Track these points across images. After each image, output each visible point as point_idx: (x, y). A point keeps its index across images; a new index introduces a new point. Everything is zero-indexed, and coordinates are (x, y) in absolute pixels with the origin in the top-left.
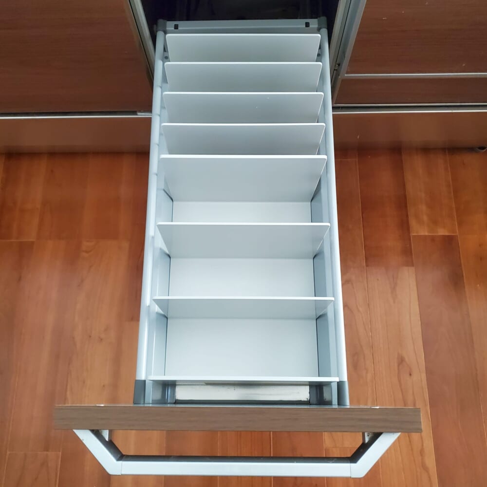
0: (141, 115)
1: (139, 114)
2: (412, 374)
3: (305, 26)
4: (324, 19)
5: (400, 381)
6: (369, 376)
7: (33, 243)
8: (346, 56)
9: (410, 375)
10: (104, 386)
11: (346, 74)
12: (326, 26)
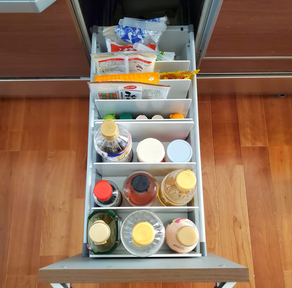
0: (82, 79)
1: (81, 78)
2: (241, 227)
3: (180, 30)
4: (192, 26)
5: (234, 232)
6: (217, 229)
7: (19, 152)
8: (205, 47)
9: (240, 228)
10: (62, 236)
11: (205, 57)
12: (193, 30)
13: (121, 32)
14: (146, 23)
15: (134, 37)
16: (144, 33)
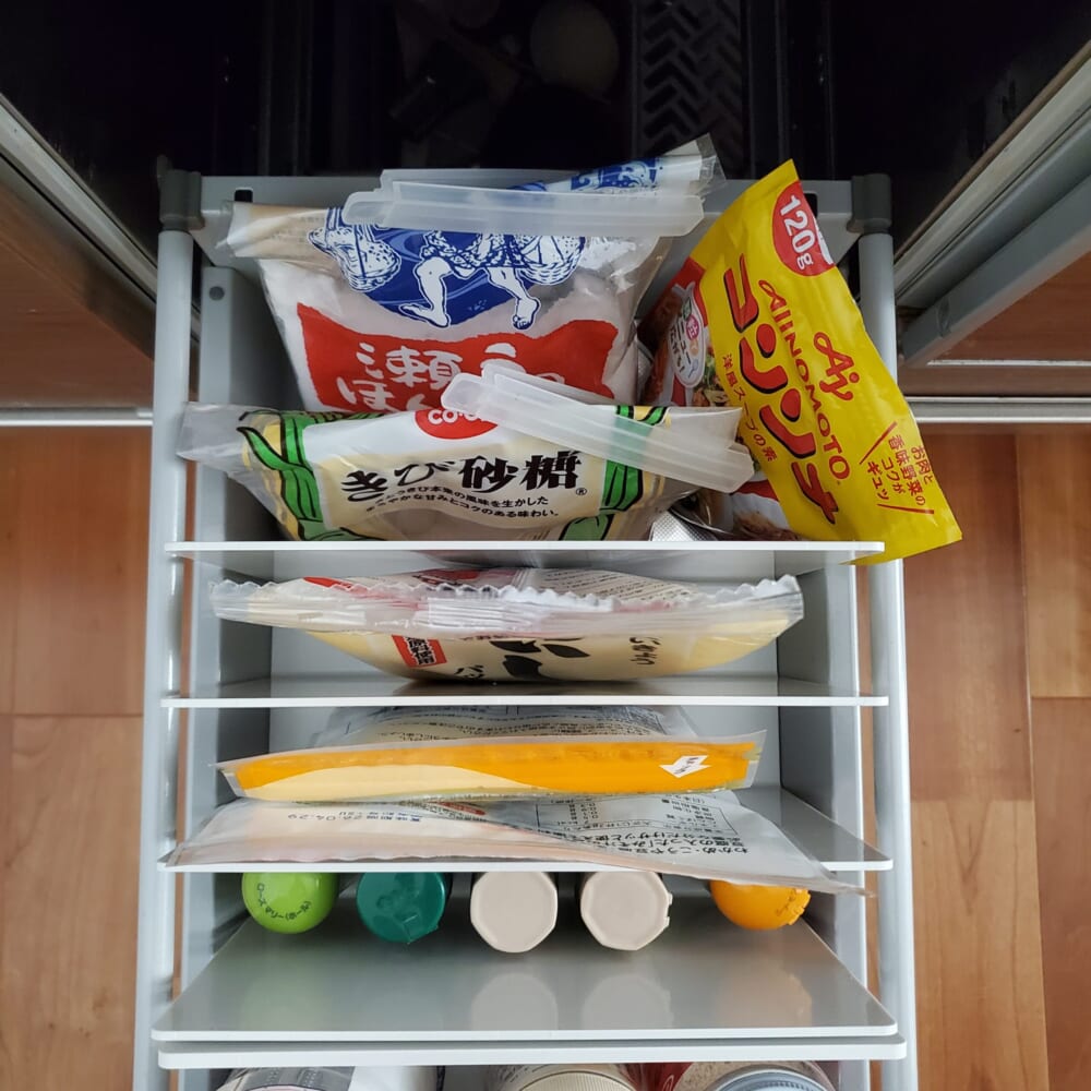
13: (362, 257)
14: (552, 199)
15: (463, 283)
16: (534, 256)
